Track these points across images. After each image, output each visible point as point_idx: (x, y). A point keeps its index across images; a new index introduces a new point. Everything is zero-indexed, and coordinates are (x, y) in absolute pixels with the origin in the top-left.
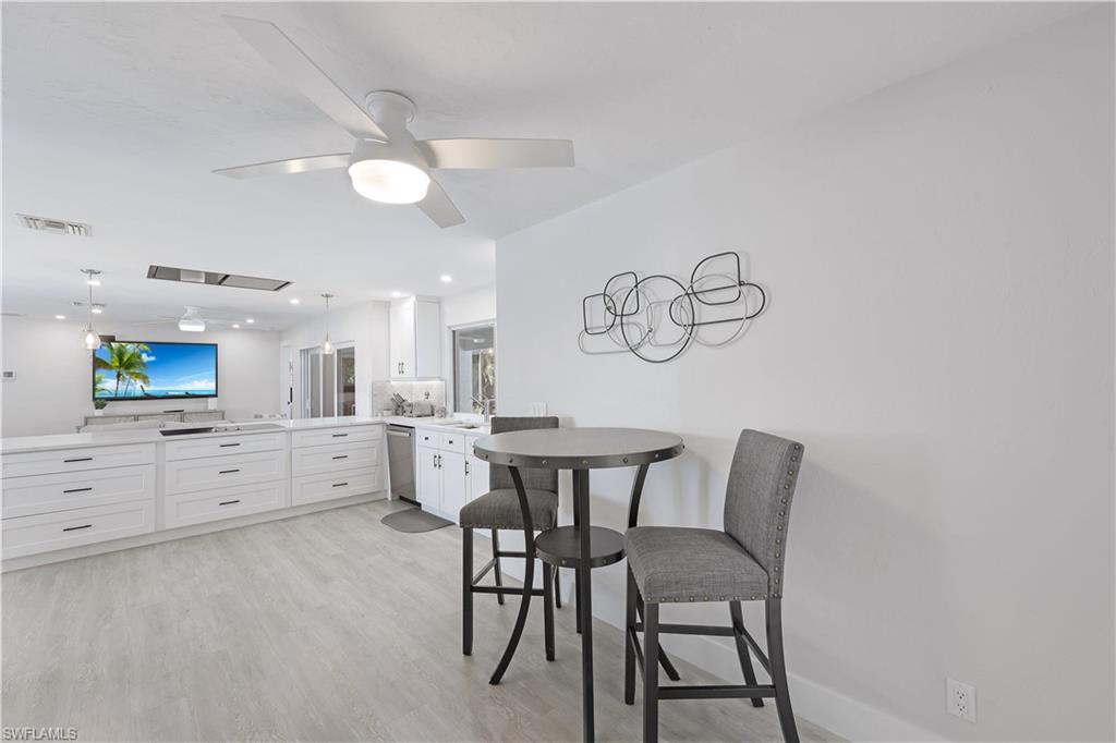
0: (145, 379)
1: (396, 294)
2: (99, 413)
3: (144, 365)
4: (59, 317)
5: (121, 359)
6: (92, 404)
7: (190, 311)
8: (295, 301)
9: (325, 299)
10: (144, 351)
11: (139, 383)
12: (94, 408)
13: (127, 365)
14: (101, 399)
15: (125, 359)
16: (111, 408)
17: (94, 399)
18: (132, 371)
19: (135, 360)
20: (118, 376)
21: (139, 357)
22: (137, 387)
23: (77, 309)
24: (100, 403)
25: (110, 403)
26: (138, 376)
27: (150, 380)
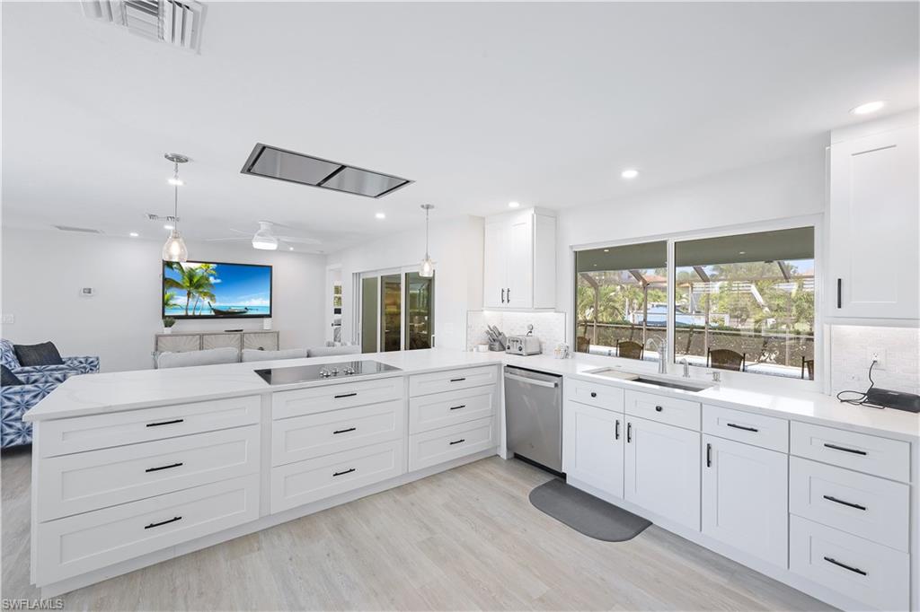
0: (212, 297)
1: (514, 205)
2: (168, 331)
3: (211, 285)
4: (132, 234)
5: (191, 281)
6: (162, 322)
7: (264, 227)
8: (380, 216)
9: (425, 211)
10: (212, 275)
11: (207, 300)
12: (163, 326)
13: (195, 284)
14: (169, 317)
15: (195, 280)
16: (180, 326)
17: (164, 317)
18: (200, 290)
19: (203, 281)
20: (189, 294)
21: (207, 279)
22: (204, 304)
23: (151, 221)
24: (169, 321)
25: (177, 321)
26: (205, 294)
27: (216, 297)
